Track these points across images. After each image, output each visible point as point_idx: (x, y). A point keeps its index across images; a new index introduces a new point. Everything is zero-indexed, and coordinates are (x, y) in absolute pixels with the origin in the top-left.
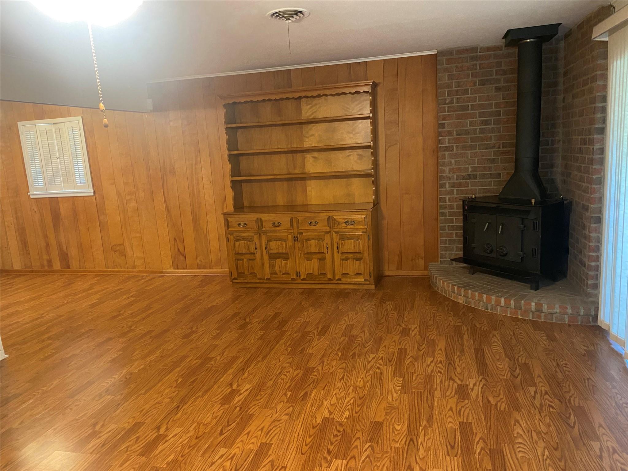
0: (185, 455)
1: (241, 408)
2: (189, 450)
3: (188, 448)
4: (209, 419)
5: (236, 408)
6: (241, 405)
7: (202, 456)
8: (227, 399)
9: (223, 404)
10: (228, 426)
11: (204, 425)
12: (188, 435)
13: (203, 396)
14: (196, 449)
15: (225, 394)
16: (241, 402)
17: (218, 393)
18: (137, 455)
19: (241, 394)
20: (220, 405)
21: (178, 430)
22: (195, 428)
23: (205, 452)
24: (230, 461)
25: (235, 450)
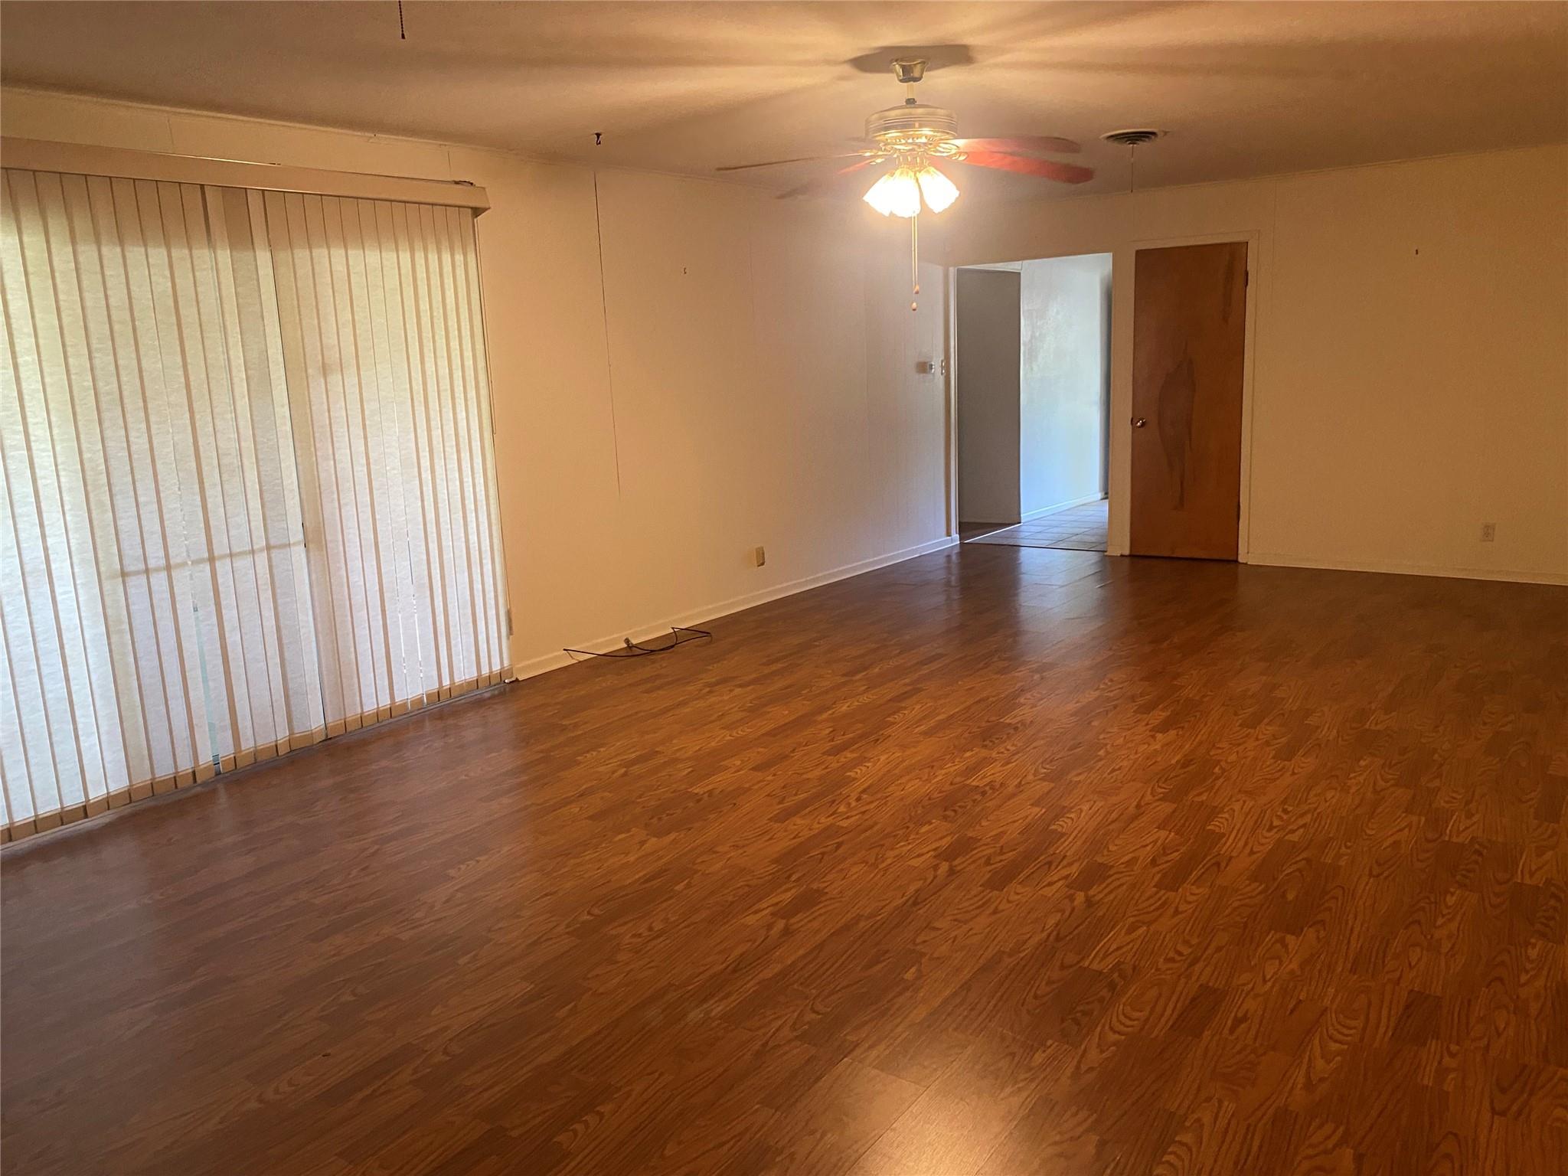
0: (904, 828)
1: (790, 876)
2: (898, 832)
3: (897, 835)
4: (854, 870)
5: (799, 879)
6: (785, 884)
7: (876, 823)
8: (808, 900)
9: (820, 892)
10: (823, 854)
11: (867, 863)
12: (896, 852)
13: (858, 919)
14: (886, 832)
15: (808, 914)
16: (784, 887)
17: (823, 918)
18: (981, 839)
19: (773, 905)
20: (826, 891)
21: (915, 863)
22: (883, 862)
23: (871, 827)
24: (839, 810)
25: (825, 821)
